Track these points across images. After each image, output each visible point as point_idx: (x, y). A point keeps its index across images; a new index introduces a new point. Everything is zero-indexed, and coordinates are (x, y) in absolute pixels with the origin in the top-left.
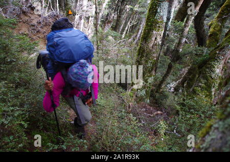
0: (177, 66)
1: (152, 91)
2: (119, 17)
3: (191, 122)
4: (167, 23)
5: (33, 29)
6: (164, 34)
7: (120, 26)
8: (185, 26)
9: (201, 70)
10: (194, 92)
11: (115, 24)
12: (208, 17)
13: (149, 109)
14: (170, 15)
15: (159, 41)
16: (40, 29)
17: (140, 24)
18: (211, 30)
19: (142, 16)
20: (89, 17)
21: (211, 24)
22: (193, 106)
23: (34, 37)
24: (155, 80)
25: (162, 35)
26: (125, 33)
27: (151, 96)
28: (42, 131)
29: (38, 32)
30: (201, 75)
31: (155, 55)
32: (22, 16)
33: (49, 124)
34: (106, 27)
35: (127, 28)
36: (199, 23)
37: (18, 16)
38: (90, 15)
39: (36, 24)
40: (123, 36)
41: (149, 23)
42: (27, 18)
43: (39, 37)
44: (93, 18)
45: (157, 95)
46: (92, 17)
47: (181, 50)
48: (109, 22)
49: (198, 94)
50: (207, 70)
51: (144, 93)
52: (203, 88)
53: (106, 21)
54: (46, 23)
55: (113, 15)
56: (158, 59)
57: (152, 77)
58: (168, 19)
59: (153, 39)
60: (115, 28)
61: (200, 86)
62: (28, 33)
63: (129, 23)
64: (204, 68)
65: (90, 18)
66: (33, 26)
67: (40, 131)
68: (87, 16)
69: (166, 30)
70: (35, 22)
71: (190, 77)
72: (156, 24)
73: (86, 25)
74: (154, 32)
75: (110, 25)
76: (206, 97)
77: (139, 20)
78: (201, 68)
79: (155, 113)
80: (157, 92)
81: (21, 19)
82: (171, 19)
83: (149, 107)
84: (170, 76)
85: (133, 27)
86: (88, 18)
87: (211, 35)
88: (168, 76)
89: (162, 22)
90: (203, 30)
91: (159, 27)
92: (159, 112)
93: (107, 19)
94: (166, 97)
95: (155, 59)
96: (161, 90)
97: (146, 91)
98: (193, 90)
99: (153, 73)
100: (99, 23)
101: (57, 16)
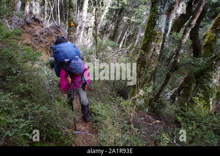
0: (175, 75)
1: (151, 100)
2: (117, 27)
3: (193, 134)
4: (165, 35)
5: (36, 39)
6: (163, 45)
7: (118, 36)
8: (183, 37)
9: (198, 80)
10: (192, 101)
11: (112, 34)
12: (201, 27)
13: (148, 118)
14: (168, 27)
15: (158, 52)
16: (42, 39)
17: (137, 34)
18: (206, 40)
19: (139, 27)
20: (88, 27)
21: (206, 35)
22: (194, 117)
23: (37, 47)
24: (154, 89)
25: (160, 46)
26: (122, 42)
27: (149, 105)
28: (45, 142)
29: (41, 42)
30: (199, 85)
31: (153, 65)
32: (26, 27)
33: (52, 135)
34: (105, 37)
35: (124, 38)
36: (195, 34)
37: (22, 27)
38: (89, 25)
39: (38, 34)
40: (121, 46)
41: (148, 35)
42: (30, 29)
43: (41, 47)
44: (92, 29)
45: (156, 104)
46: (91, 27)
47: (179, 60)
48: (108, 32)
49: (196, 104)
50: (205, 80)
51: (143, 102)
52: (201, 97)
53: (104, 31)
54: (48, 34)
55: (111, 25)
56: (156, 69)
57: (151, 87)
58: (166, 31)
59: (152, 50)
60: (112, 38)
61: (198, 96)
62: (31, 43)
63: (126, 33)
64: (201, 78)
65: (90, 29)
66: (36, 36)
67: (43, 142)
68: (87, 27)
69: (164, 41)
70: (37, 33)
71: (186, 86)
72: (154, 36)
73: (86, 35)
74: (153, 43)
75: (108, 35)
76: (204, 106)
77: (135, 30)
78: (199, 78)
79: (154, 122)
80: (155, 101)
81: (25, 29)
82: (169, 31)
83: (148, 116)
84: (168, 85)
85: (130, 37)
86: (87, 29)
87: (206, 45)
88: (166, 85)
89: (160, 33)
90: (198, 40)
91: (158, 38)
92: (158, 121)
93: (105, 29)
94: (164, 106)
95: (154, 69)
96: (159, 99)
97: (145, 100)
98: (191, 99)
99: (152, 82)
100: (98, 33)
101: (59, 27)
